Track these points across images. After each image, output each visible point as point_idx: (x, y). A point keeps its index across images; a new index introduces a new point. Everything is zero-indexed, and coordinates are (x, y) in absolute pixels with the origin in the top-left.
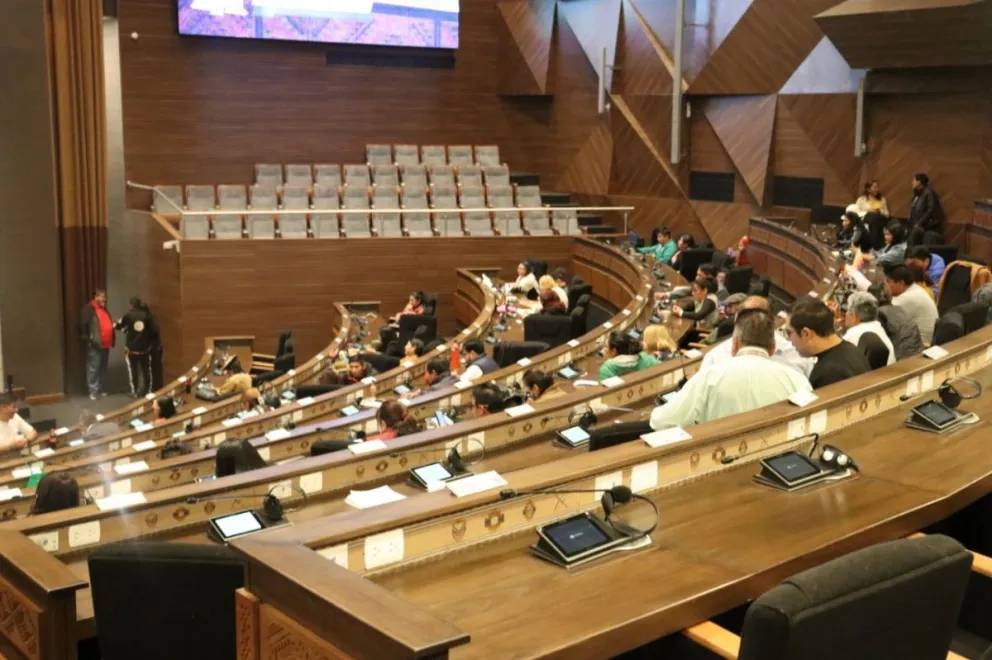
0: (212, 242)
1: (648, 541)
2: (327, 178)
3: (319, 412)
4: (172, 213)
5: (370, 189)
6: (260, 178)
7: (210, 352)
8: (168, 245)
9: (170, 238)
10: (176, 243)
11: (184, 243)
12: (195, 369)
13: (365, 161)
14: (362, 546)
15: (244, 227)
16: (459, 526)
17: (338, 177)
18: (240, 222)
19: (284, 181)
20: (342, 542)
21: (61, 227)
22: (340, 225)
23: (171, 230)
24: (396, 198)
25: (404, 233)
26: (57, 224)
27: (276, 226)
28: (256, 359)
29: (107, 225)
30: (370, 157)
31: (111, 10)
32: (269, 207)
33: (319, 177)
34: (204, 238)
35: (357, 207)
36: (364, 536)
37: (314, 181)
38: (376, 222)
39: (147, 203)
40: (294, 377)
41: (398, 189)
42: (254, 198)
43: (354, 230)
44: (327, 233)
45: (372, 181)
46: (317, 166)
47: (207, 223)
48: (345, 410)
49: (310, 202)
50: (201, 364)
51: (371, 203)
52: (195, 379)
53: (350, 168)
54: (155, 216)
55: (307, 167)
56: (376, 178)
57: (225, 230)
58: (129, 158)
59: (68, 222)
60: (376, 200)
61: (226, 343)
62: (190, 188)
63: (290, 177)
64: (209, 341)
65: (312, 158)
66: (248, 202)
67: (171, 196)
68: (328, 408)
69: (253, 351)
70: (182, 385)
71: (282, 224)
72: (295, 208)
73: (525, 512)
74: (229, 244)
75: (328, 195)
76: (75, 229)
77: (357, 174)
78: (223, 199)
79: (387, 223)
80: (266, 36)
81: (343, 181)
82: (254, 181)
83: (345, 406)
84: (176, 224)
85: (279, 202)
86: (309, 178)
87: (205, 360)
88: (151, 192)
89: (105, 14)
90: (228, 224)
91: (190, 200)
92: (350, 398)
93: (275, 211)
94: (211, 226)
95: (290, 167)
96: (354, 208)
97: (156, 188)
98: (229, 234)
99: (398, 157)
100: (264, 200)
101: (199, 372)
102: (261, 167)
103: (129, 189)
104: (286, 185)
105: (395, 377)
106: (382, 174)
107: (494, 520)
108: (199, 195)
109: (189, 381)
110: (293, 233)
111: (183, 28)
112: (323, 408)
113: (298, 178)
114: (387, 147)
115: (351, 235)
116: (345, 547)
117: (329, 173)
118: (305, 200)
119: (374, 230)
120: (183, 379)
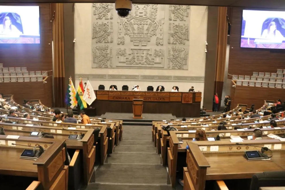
0: (242, 86)
1: (270, 159)
2: (267, 75)
3: (250, 121)
4: (235, 80)
5: (276, 78)
6: (253, 74)
7: (238, 106)
8: (233, 86)
9: (234, 85)
10: (235, 86)
11: (236, 86)
12: (234, 109)
13: (276, 72)
14: (210, 147)
15: (248, 84)
16: (231, 148)
17: (270, 75)
18: (248, 83)
19: (258, 75)
20: (206, 146)
21: (216, 82)
22: (268, 85)
23: (235, 83)
24: (282, 80)
25: (282, 88)
26: (215, 81)
27: (255, 84)
28: (246, 109)
29: (224, 81)
30: (278, 72)
31: (228, 43)
32: (254, 80)
33: (266, 75)
34: (240, 85)
35: (273, 81)
36: (210, 146)
37: (264, 76)
38: (276, 85)
39: (231, 78)
40: (250, 114)
41: (283, 78)
42: (251, 78)
43: (271, 86)
44: (265, 86)
45: (277, 76)
46: (265, 73)
47: (241, 83)
48: (255, 122)
49: (263, 80)
50: (235, 109)
51: (276, 81)
52: (233, 111)
53: (272, 74)
54: (232, 80)
55: (263, 73)
56: (278, 76)
57: (245, 84)
58: (229, 69)
59: (217, 80)
60: (277, 80)
61: (241, 105)
62: (239, 76)
63: (260, 75)
64: (238, 105)
65: (264, 71)
66: (250, 79)
67: (235, 77)
68: (252, 121)
69: (246, 107)
70: (230, 112)
71: (256, 84)
72: (260, 81)
73: (246, 148)
74: (245, 87)
75: (267, 79)
76: (218, 82)
77: (274, 75)
78: (245, 78)
79: (279, 85)
80: (258, 47)
81: (271, 76)
82: (252, 75)
83: (255, 121)
84: (236, 82)
85: (257, 79)
86: (264, 75)
87: (236, 108)
88: (232, 76)
89: (227, 44)
90: (245, 83)
91: (239, 78)
92: (257, 119)
93: (255, 81)
94: (242, 83)
95: (260, 73)
96: (272, 82)
97: (233, 76)
98: (245, 85)
99: (284, 72)
100: (254, 79)
101: (234, 110)
102: (254, 72)
103: (228, 75)
104: (259, 76)
105: (268, 117)
106: (280, 75)
107: (239, 148)
108: (241, 77)
109: (232, 111)
110: (258, 85)
111: (242, 46)
112: (251, 121)
113: (261, 75)
114: (282, 70)
115: (270, 87)
116: (206, 147)
117: (268, 74)
118: (262, 79)
119: (275, 86)
120: (231, 111)
